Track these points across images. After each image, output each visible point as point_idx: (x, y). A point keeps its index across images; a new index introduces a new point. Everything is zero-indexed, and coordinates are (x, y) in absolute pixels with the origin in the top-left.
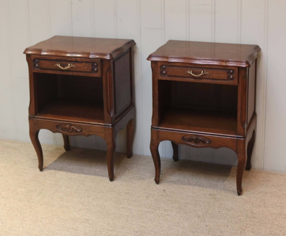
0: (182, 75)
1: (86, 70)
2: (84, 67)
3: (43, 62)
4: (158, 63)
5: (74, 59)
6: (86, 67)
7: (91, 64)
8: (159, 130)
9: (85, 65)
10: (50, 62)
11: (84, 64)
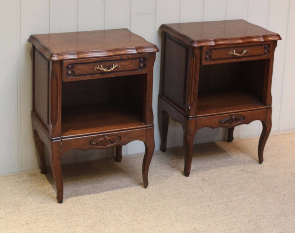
0: (225, 57)
1: (132, 68)
2: (130, 65)
3: (79, 67)
4: (204, 48)
5: (119, 58)
6: (132, 65)
7: (138, 60)
8: (198, 118)
9: (132, 63)
10: (90, 66)
11: (130, 61)
